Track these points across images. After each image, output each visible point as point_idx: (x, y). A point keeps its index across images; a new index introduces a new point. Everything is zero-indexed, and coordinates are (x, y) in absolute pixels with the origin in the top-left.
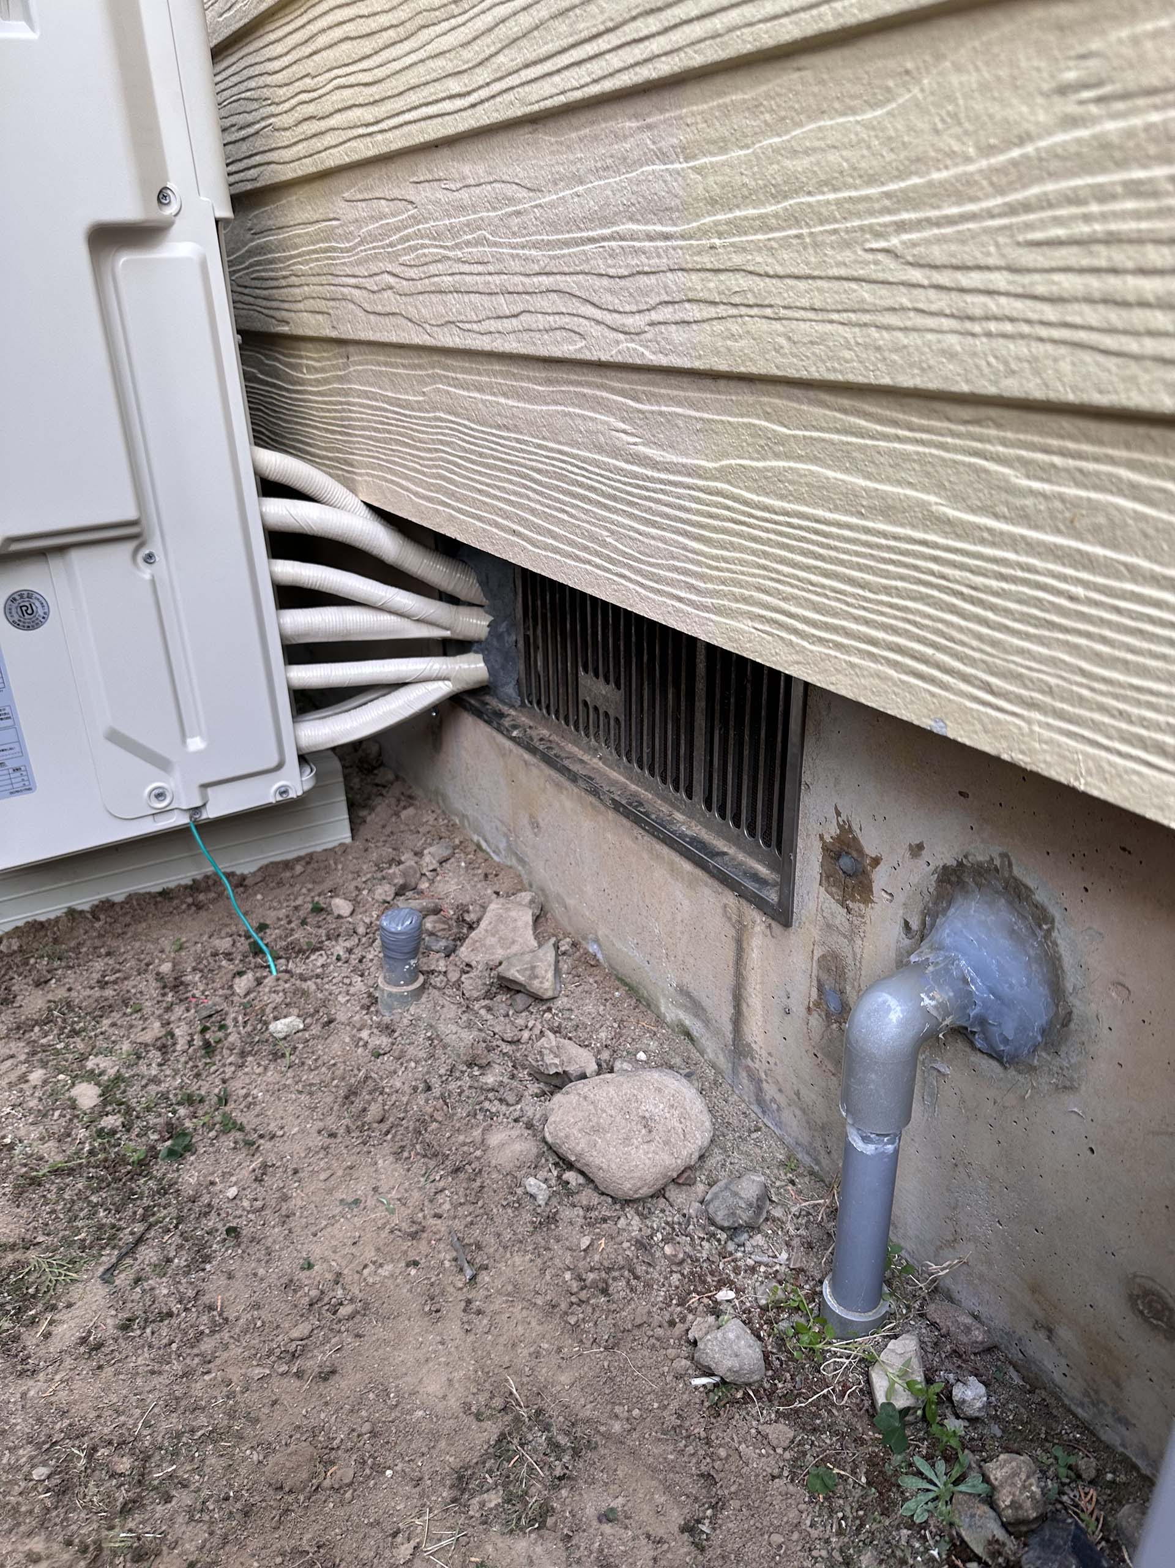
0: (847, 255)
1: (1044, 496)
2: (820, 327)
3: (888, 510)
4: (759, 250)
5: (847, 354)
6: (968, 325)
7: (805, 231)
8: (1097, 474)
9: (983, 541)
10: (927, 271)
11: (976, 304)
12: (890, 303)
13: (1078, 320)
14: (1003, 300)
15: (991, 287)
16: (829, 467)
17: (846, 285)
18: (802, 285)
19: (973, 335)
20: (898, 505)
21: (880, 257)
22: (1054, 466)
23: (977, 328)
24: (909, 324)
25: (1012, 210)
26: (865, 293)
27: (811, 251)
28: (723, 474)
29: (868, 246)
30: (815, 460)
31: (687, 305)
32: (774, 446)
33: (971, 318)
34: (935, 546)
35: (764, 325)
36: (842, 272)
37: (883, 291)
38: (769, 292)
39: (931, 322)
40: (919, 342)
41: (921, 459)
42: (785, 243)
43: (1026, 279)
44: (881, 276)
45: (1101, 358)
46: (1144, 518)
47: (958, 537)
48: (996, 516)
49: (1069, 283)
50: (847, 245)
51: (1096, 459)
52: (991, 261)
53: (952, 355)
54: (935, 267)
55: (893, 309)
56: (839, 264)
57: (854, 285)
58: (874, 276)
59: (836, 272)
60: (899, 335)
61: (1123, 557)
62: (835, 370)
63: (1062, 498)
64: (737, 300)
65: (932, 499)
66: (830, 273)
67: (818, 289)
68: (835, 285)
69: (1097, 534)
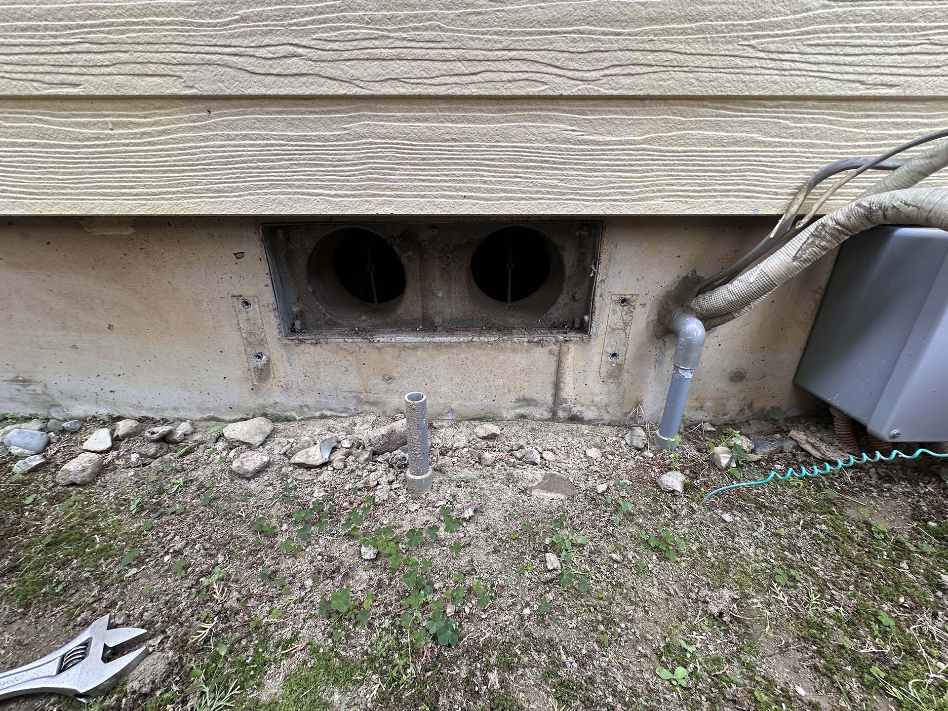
0: (730, 47)
1: (801, 128)
2: (714, 75)
3: (737, 143)
4: (681, 43)
5: (728, 85)
6: (783, 72)
7: (708, 36)
8: (818, 118)
9: (776, 146)
10: (767, 53)
11: (787, 65)
12: (750, 65)
13: (824, 70)
14: (797, 64)
15: (793, 59)
16: (707, 130)
17: (729, 58)
18: (705, 58)
19: (785, 76)
20: (742, 139)
21: (745, 47)
22: (804, 118)
23: (787, 73)
24: (758, 72)
25: (803, 34)
26: (738, 61)
27: (711, 44)
28: (646, 141)
29: (740, 43)
30: (701, 129)
31: (632, 67)
32: (678, 126)
33: (784, 70)
34: (757, 151)
35: (683, 75)
36: (727, 53)
37: (746, 60)
38: (687, 61)
39: (768, 72)
40: (762, 79)
41: (752, 123)
42: (697, 41)
43: (807, 57)
44: (746, 55)
45: (829, 81)
46: (832, 129)
47: (766, 146)
48: (781, 137)
49: (822, 58)
50: (730, 42)
51: (818, 114)
52: (793, 50)
53: (776, 83)
54: (771, 52)
55: (752, 67)
56: (725, 50)
57: (732, 58)
58: (743, 55)
59: (724, 53)
60: (754, 77)
61: (824, 142)
62: (722, 91)
63: (806, 128)
64: (667, 64)
65: (756, 135)
66: (721, 53)
67: (714, 60)
68: (723, 58)
69: (817, 137)
